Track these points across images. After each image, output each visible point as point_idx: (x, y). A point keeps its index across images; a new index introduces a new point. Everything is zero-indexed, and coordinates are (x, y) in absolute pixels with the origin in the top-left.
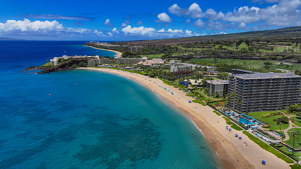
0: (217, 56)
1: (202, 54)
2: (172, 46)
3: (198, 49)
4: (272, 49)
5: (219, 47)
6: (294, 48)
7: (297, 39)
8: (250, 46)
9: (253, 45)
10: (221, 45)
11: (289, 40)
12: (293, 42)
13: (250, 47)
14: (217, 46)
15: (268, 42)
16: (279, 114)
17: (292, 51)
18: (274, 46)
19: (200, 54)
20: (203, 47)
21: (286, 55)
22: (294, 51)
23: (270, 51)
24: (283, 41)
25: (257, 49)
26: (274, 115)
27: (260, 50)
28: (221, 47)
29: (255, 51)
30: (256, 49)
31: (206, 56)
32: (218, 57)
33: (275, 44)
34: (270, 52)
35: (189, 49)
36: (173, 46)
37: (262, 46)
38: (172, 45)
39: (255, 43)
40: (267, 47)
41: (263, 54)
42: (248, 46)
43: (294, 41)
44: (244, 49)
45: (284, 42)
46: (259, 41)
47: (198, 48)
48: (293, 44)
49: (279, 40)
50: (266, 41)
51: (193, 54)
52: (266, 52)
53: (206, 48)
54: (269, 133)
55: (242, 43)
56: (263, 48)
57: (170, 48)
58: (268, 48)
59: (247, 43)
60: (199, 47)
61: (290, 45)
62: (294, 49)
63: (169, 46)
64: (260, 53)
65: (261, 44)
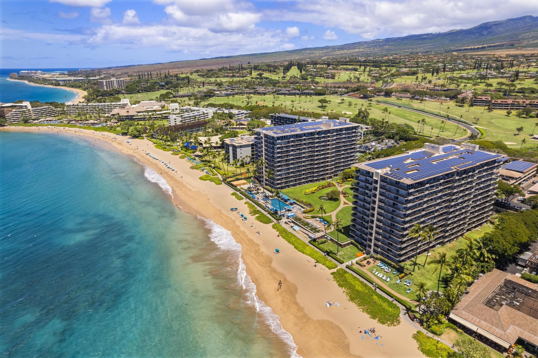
0: (253, 91)
1: (230, 88)
2: (181, 76)
3: (224, 80)
4: (333, 77)
5: (258, 75)
6: (361, 74)
7: (365, 61)
8: (303, 72)
9: (307, 70)
10: (260, 72)
11: (355, 62)
12: (360, 66)
13: (303, 75)
14: (255, 74)
15: (329, 65)
16: (329, 185)
17: (358, 79)
18: (336, 71)
19: (228, 88)
20: (233, 76)
21: (350, 86)
22: (361, 79)
23: (330, 79)
24: (348, 63)
25: (314, 76)
26: (323, 188)
27: (317, 79)
28: (260, 75)
29: (310, 80)
30: (311, 78)
31: (236, 91)
32: (254, 93)
33: (337, 69)
34: (330, 81)
35: (210, 79)
36: (184, 76)
37: (320, 73)
38: (182, 73)
39: (310, 67)
40: (327, 73)
41: (321, 85)
42: (301, 72)
43: (362, 63)
44: (295, 77)
45: (349, 65)
46: (316, 64)
47: (224, 77)
48: (360, 68)
49: (343, 62)
50: (326, 64)
51: (216, 88)
52: (324, 82)
53: (238, 77)
54: (310, 221)
55: (292, 68)
56: (321, 74)
57: (178, 79)
58: (328, 76)
59: (300, 67)
60: (227, 76)
61: (356, 70)
62: (361, 76)
63: (176, 76)
64: (317, 83)
65: (319, 68)
